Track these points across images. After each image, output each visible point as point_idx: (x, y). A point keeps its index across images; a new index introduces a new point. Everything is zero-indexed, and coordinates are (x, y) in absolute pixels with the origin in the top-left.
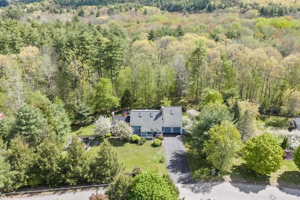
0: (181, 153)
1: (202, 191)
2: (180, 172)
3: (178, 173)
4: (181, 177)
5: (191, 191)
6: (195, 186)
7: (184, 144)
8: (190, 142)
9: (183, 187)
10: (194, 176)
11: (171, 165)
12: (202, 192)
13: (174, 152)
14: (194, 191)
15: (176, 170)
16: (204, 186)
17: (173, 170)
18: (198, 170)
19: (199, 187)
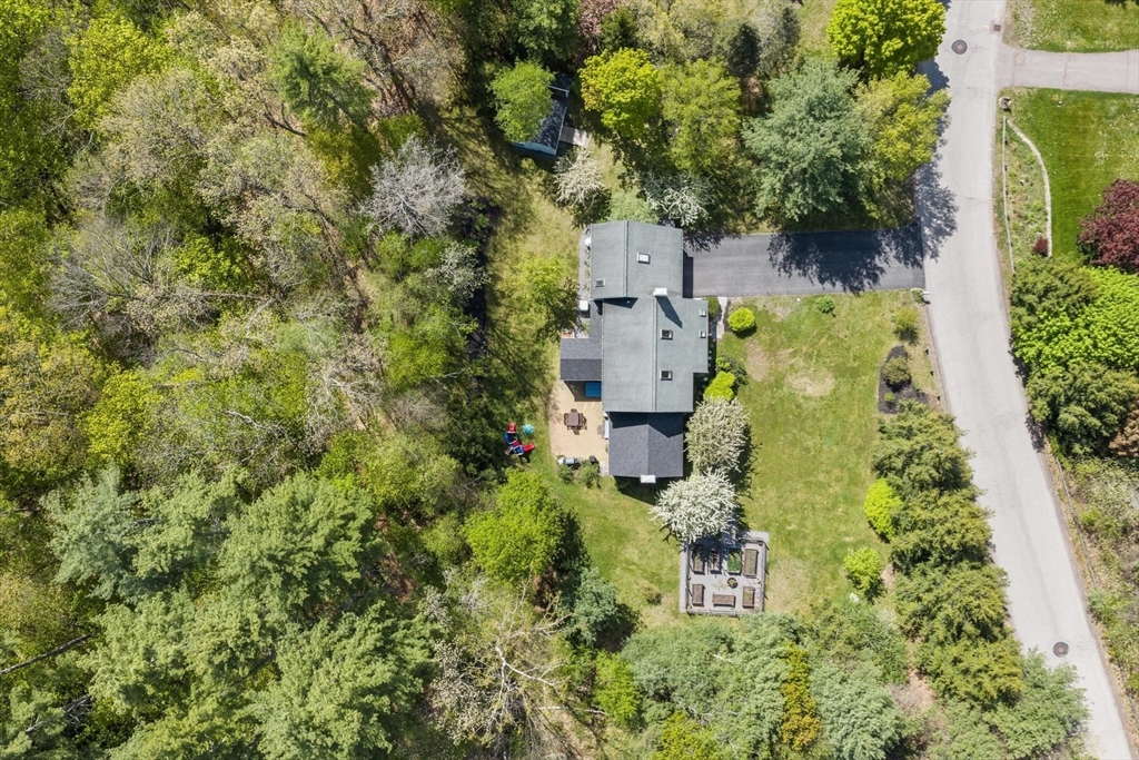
0: (786, 247)
1: (945, 211)
2: (873, 258)
3: (878, 262)
4: (897, 258)
5: (947, 237)
6: (929, 226)
7: (735, 233)
8: (727, 213)
9: (937, 255)
10: (890, 221)
11: (845, 281)
12: (949, 211)
13: (777, 267)
14: (948, 230)
15: (867, 269)
16: (929, 203)
17: (868, 276)
18: (868, 208)
19: (932, 216)
